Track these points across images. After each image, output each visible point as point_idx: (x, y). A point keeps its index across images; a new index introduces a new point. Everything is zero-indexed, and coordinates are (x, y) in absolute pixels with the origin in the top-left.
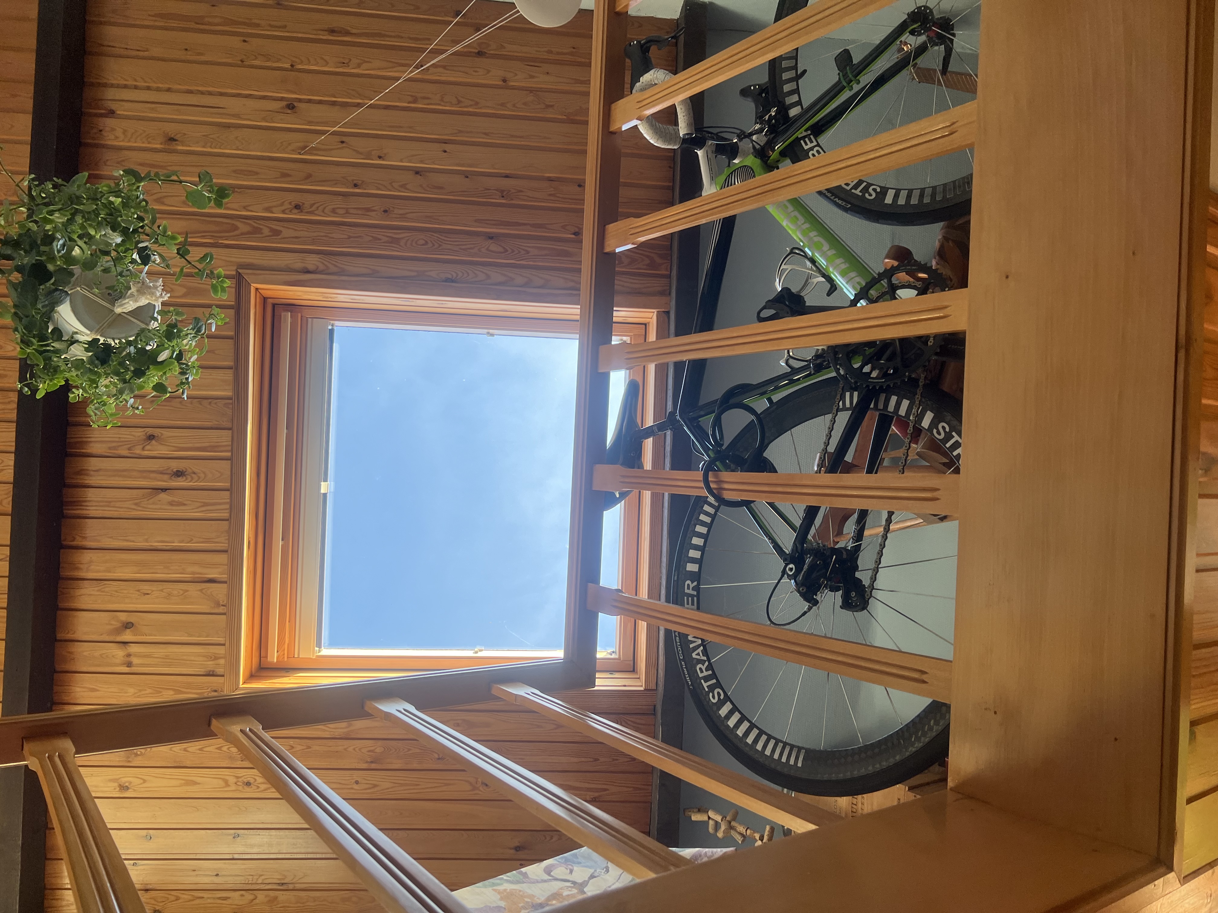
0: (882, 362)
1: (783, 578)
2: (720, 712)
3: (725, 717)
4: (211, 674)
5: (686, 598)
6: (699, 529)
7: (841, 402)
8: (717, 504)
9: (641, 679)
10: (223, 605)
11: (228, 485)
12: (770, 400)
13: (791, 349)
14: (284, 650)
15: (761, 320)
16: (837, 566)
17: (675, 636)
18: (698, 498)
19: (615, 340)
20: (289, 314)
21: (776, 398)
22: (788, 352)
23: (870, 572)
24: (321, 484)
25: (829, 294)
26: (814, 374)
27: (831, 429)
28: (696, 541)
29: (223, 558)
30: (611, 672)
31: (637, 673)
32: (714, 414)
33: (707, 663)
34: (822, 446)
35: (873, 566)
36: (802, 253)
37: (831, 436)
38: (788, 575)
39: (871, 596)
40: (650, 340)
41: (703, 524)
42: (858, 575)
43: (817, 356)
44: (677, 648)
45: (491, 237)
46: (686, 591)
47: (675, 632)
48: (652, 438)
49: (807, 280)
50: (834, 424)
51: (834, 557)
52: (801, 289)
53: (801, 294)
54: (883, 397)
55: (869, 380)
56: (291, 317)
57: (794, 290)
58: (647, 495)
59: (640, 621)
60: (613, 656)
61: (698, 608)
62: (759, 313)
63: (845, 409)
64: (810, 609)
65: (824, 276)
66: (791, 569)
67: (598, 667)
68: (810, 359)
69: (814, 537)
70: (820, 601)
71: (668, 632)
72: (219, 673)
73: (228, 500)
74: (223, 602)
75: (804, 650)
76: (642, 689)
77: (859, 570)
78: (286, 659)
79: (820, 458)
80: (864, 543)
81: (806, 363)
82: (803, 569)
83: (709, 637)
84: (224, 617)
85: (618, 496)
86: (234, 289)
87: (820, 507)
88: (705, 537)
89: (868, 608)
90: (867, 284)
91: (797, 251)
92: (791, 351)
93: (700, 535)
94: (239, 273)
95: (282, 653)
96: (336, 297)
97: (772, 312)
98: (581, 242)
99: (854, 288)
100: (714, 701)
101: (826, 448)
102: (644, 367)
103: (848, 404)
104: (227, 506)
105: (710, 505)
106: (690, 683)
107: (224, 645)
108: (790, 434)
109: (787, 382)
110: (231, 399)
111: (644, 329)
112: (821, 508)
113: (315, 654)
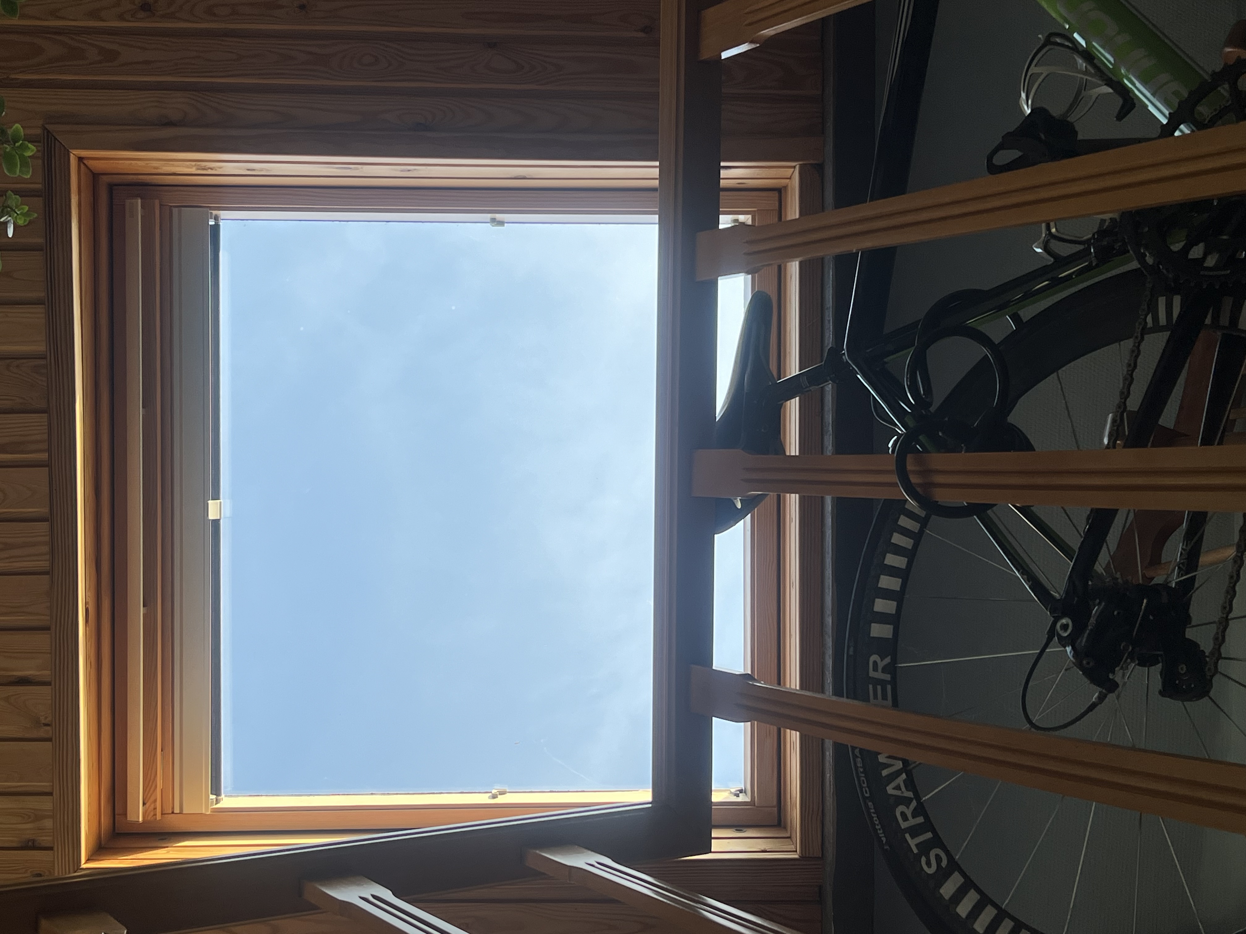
0: (1225, 237)
1: (1052, 643)
2: (942, 891)
3: (950, 898)
4: (30, 845)
5: (871, 686)
6: (892, 560)
7: (1150, 315)
8: (923, 514)
9: (794, 839)
10: (46, 725)
11: (44, 510)
12: (1016, 318)
13: (1052, 221)
14: (155, 801)
15: (993, 169)
16: (1151, 617)
17: (855, 757)
18: (889, 503)
19: (725, 222)
20: (139, 201)
21: (1028, 313)
22: (1048, 228)
23: (1213, 629)
24: (208, 504)
25: (1121, 116)
26: (1097, 266)
27: (1133, 367)
28: (887, 582)
29: (42, 640)
30: (739, 827)
31: (785, 828)
32: (913, 348)
33: (914, 804)
34: (1117, 400)
35: (1216, 615)
36: (1067, 43)
37: (1132, 379)
38: (1060, 638)
39: (1216, 671)
40: (789, 218)
41: (898, 550)
42: (1190, 634)
43: (1102, 233)
44: (858, 777)
45: (491, 44)
46: (872, 674)
47: (854, 748)
48: (797, 398)
49: (1079, 93)
50: (1137, 357)
51: (1145, 601)
52: (1068, 111)
53: (1069, 119)
54: (1228, 303)
55: (1202, 273)
56: (143, 207)
57: (1056, 111)
58: (793, 501)
59: (788, 731)
60: (742, 798)
61: (895, 704)
62: (990, 158)
63: (1157, 328)
64: (1102, 698)
65: (1109, 82)
66: (1065, 627)
67: (715, 818)
68: (1089, 240)
69: (1107, 568)
70: (1121, 684)
71: (840, 749)
72: (44, 844)
73: (47, 539)
74: (46, 718)
75: (1094, 774)
76: (796, 856)
77: (1193, 623)
78: (159, 817)
79: (1114, 421)
80: (1200, 574)
81: (1081, 247)
82: (1087, 626)
83: (915, 756)
84: (49, 744)
85: (739, 506)
86: (40, 161)
87: (1117, 510)
88: (903, 574)
89: (1212, 694)
90: (1190, 93)
91: (1058, 40)
92: (1052, 224)
93: (893, 571)
94: (48, 132)
95: (152, 806)
96: (220, 168)
97: (1013, 154)
98: (657, 44)
99: (1167, 102)
100: (931, 871)
101: (1125, 403)
102: (780, 267)
103: (1163, 320)
104: (45, 549)
105: (911, 515)
106: (884, 839)
107: (50, 794)
108: (1056, 378)
109: (1046, 283)
110: (45, 358)
111: (777, 198)
112: (1119, 512)
113: (210, 808)
